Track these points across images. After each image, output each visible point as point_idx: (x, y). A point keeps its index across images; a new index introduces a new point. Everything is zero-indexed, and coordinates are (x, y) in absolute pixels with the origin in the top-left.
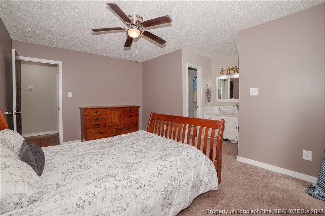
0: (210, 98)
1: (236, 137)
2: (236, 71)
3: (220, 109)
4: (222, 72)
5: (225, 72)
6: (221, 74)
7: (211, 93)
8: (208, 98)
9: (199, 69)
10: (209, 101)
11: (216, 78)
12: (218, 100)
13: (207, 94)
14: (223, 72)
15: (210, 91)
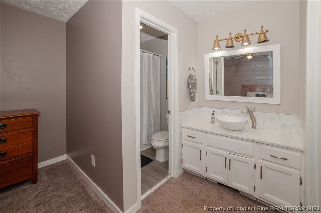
0: (194, 93)
1: (255, 188)
2: (245, 39)
3: (213, 116)
4: (216, 44)
5: (223, 44)
6: (214, 46)
7: (195, 84)
8: (190, 94)
9: (172, 34)
10: (192, 99)
11: (205, 55)
12: (208, 96)
13: (188, 85)
14: (219, 44)
15: (195, 80)
